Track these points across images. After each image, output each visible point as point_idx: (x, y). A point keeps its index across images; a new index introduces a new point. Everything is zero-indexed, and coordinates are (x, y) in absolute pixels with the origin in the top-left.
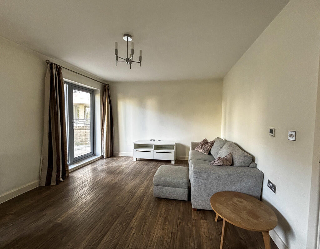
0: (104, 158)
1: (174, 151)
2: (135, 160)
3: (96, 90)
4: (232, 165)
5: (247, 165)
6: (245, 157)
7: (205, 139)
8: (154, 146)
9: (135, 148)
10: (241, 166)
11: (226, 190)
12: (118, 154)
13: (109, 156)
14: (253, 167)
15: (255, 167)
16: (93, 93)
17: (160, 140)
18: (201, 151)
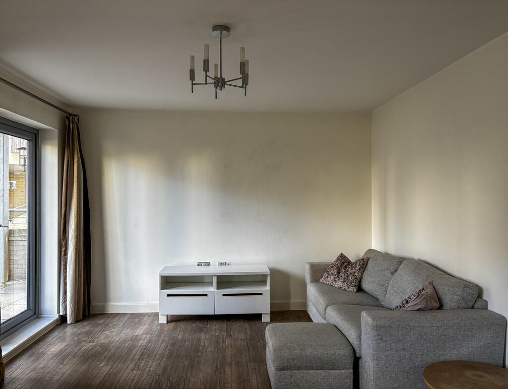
0: (69, 322)
1: (268, 287)
2: (163, 320)
3: (44, 130)
4: (441, 307)
5: (471, 304)
6: (465, 288)
7: (342, 254)
8: (215, 280)
9: (161, 289)
10: (458, 308)
11: (442, 358)
12: (104, 307)
13: (81, 317)
14: (481, 307)
15: (485, 308)
16: (35, 138)
17: (223, 261)
18: (339, 284)
